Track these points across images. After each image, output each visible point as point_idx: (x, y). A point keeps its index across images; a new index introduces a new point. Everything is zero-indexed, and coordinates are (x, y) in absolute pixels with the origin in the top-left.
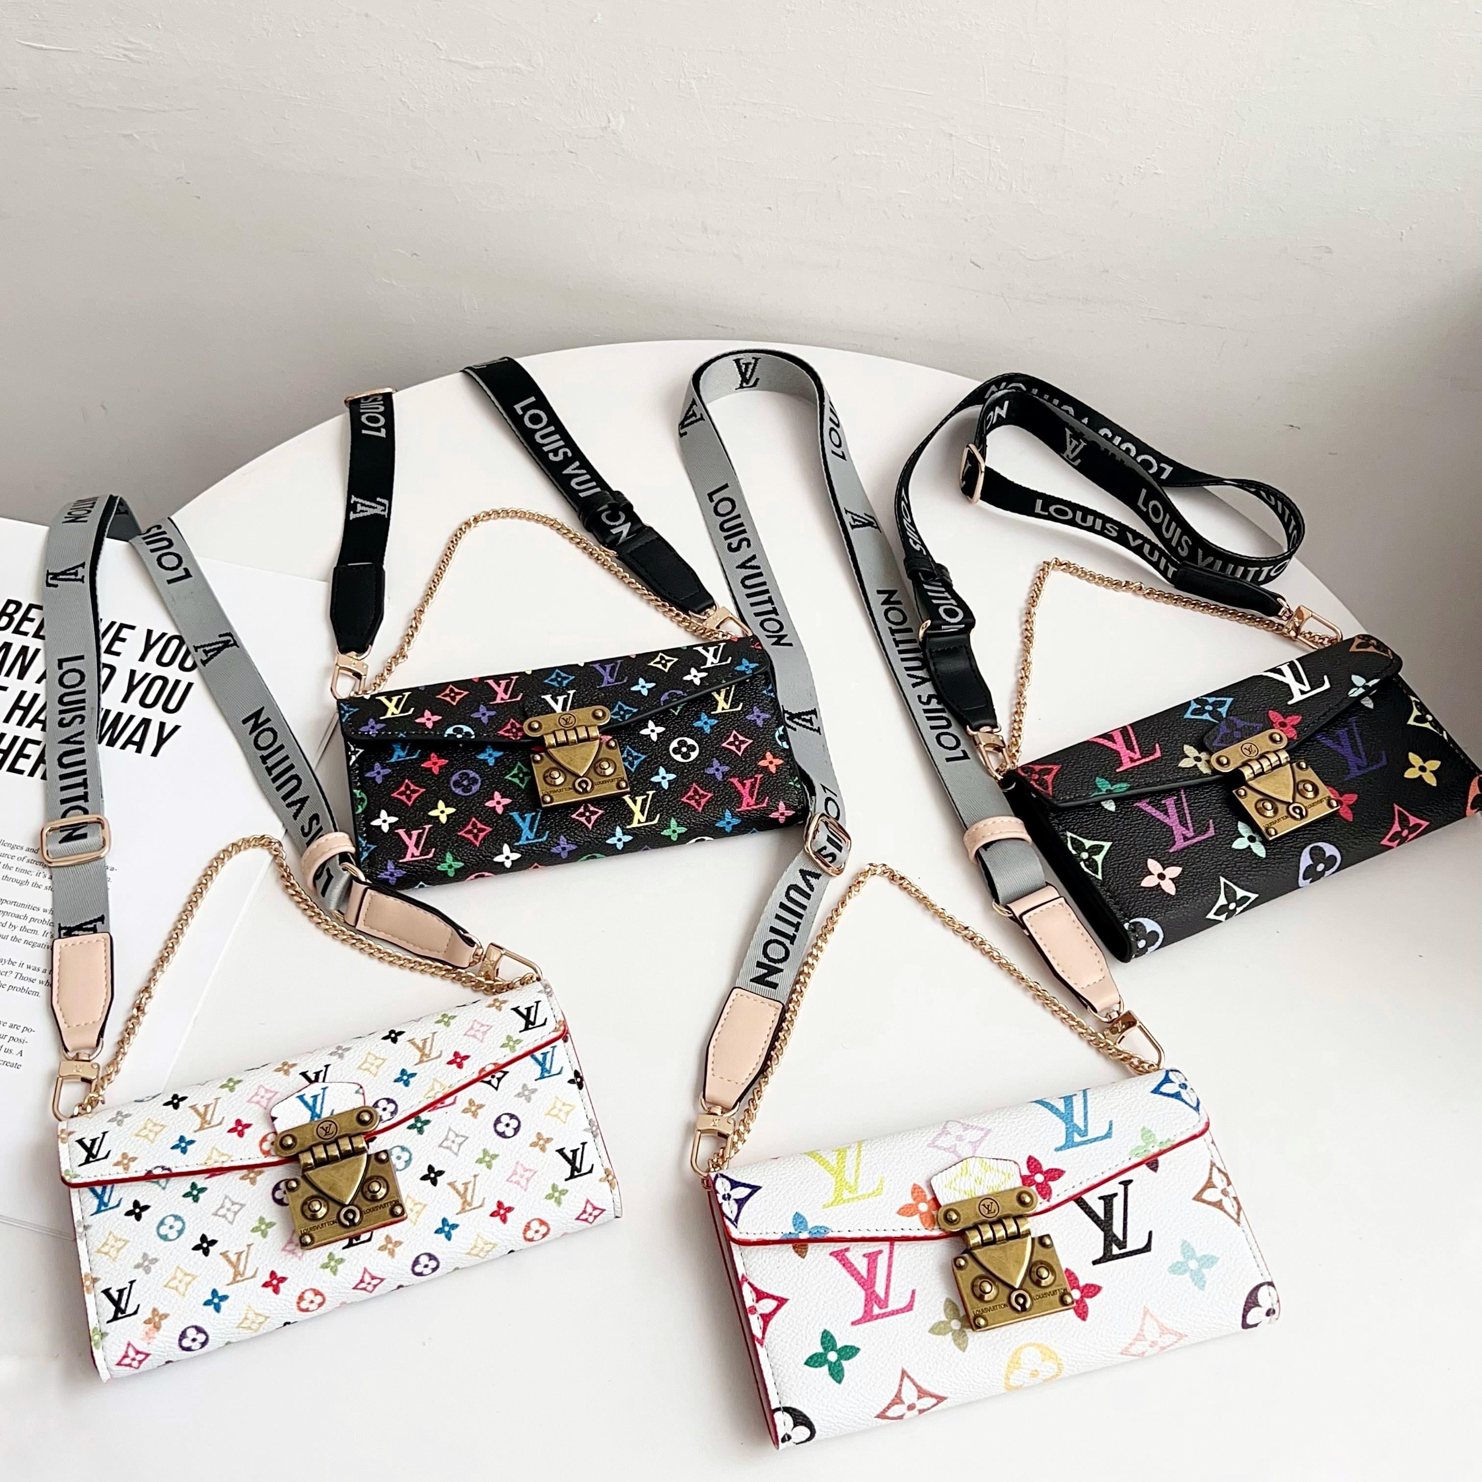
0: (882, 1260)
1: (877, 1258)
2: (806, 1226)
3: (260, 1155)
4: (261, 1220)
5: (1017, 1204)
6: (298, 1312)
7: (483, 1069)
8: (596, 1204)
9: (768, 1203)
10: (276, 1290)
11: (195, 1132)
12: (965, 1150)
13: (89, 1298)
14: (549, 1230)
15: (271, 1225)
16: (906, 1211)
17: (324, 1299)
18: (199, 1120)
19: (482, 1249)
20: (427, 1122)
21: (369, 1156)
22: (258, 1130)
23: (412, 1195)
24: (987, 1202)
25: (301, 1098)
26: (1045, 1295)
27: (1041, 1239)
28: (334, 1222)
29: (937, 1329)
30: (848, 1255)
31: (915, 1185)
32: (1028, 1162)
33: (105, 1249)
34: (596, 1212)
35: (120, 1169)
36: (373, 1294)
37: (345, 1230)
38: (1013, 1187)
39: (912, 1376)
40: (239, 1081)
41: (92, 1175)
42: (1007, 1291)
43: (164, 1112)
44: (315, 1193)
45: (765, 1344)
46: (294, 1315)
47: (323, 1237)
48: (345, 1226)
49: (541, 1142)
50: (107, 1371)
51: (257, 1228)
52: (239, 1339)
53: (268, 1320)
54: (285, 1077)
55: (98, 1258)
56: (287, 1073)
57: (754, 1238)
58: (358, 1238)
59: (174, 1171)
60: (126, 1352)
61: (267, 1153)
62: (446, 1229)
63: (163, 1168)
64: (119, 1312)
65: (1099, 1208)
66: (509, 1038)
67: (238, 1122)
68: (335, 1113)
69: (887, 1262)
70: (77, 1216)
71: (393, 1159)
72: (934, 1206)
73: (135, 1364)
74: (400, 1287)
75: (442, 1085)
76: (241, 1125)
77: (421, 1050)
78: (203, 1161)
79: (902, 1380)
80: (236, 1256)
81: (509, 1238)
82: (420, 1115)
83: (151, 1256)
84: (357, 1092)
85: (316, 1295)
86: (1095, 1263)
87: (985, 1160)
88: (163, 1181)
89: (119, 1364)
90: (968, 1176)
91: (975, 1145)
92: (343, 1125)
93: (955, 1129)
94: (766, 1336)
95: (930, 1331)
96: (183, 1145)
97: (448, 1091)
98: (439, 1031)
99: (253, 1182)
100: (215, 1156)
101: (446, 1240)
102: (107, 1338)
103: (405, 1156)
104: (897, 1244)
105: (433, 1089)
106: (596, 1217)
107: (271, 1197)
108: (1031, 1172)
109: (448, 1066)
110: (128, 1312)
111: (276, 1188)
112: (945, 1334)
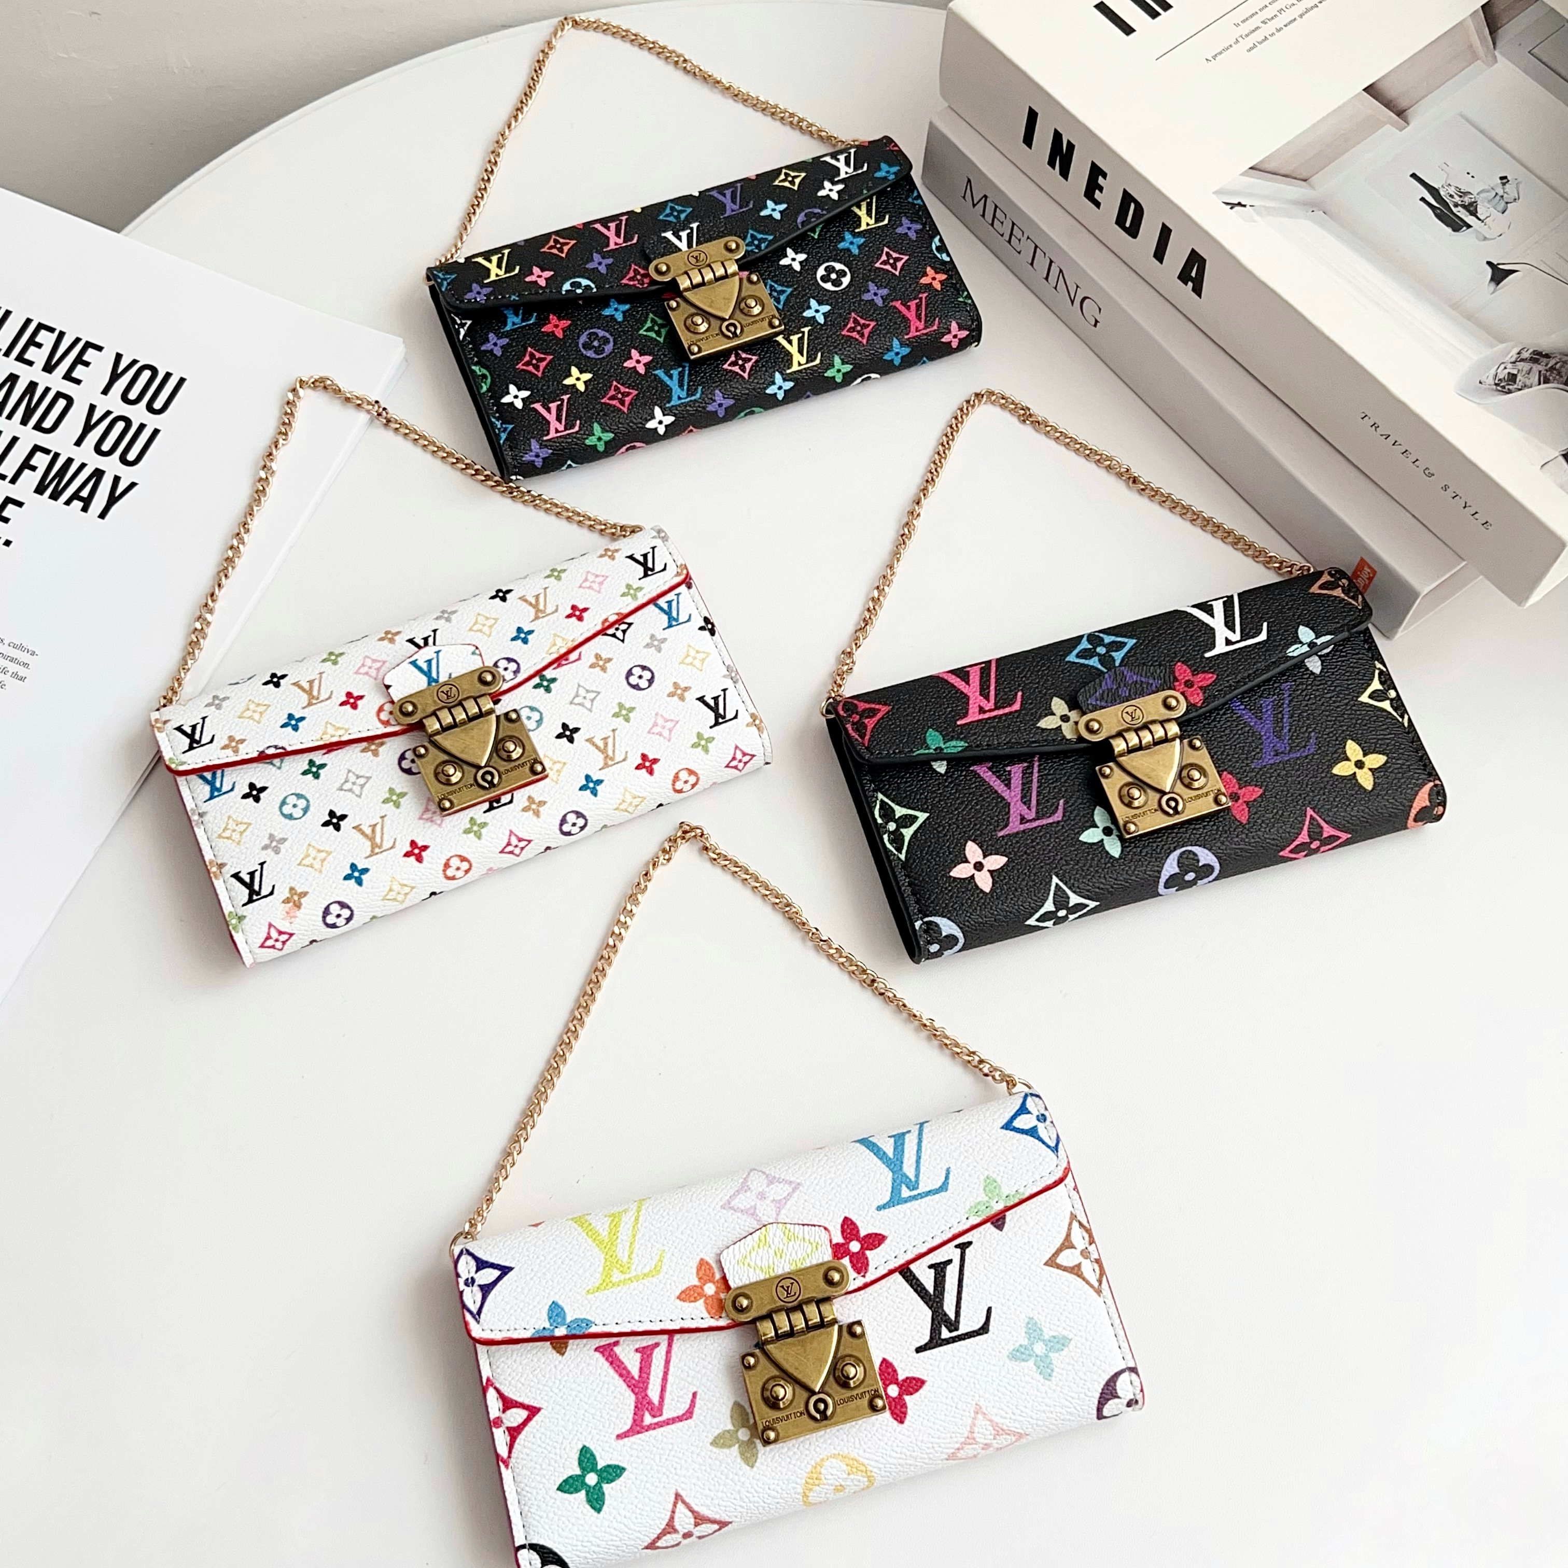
0: (659, 1356)
1: (651, 1354)
2: (564, 1318)
3: (380, 725)
4: (391, 791)
5: (823, 1284)
6: (444, 880)
7: (606, 620)
8: (747, 750)
9: (519, 1290)
10: (419, 859)
11: (304, 708)
12: (766, 1212)
13: (219, 884)
14: (698, 780)
15: (402, 795)
16: (688, 1295)
17: (471, 865)
18: (305, 697)
19: (631, 803)
20: (554, 680)
21: (498, 717)
22: (372, 702)
23: (550, 754)
24: (786, 1283)
25: (414, 663)
26: (851, 1399)
27: (850, 1326)
28: (471, 785)
29: (720, 1441)
30: (617, 1350)
31: (702, 1260)
32: (842, 1226)
33: (227, 834)
34: (746, 759)
35: (229, 752)
36: (520, 859)
37: (486, 792)
38: (820, 1261)
39: (687, 1500)
40: (342, 654)
41: (199, 761)
42: (805, 1395)
43: (265, 692)
44: (446, 758)
45: (511, 1465)
46: (441, 884)
47: (463, 800)
48: (483, 788)
49: (679, 692)
50: (249, 955)
51: (387, 799)
52: (385, 913)
53: (414, 890)
54: (390, 645)
55: (221, 844)
56: (392, 641)
57: (498, 1336)
58: (498, 801)
59: (289, 749)
60: (269, 933)
61: (386, 723)
62: (591, 785)
63: (276, 747)
64: (254, 895)
65: (927, 1279)
66: (629, 587)
67: (349, 695)
68: (453, 676)
69: (664, 1357)
70: (190, 805)
71: (524, 718)
72: (723, 1287)
73: (279, 945)
74: (548, 848)
75: (563, 639)
76: (352, 697)
77: (535, 606)
78: (318, 737)
79: (675, 1505)
80: (370, 829)
81: (658, 790)
82: (544, 673)
83: (278, 836)
84: (473, 653)
85: (462, 861)
86: (919, 1350)
87: (788, 1226)
88: (277, 761)
89: (262, 946)
90: (766, 1248)
91: (779, 1204)
92: (465, 687)
93: (757, 1183)
94: (513, 1455)
95: (712, 1444)
96: (293, 722)
97: (571, 645)
98: (551, 586)
99: (376, 753)
100: (330, 730)
101: (592, 797)
102: (245, 921)
103: (536, 716)
104: (677, 1337)
105: (555, 645)
106: (746, 763)
107: (397, 767)
108: (844, 1238)
109: (567, 620)
110: (264, 893)
111: (402, 757)
112: (730, 1446)
